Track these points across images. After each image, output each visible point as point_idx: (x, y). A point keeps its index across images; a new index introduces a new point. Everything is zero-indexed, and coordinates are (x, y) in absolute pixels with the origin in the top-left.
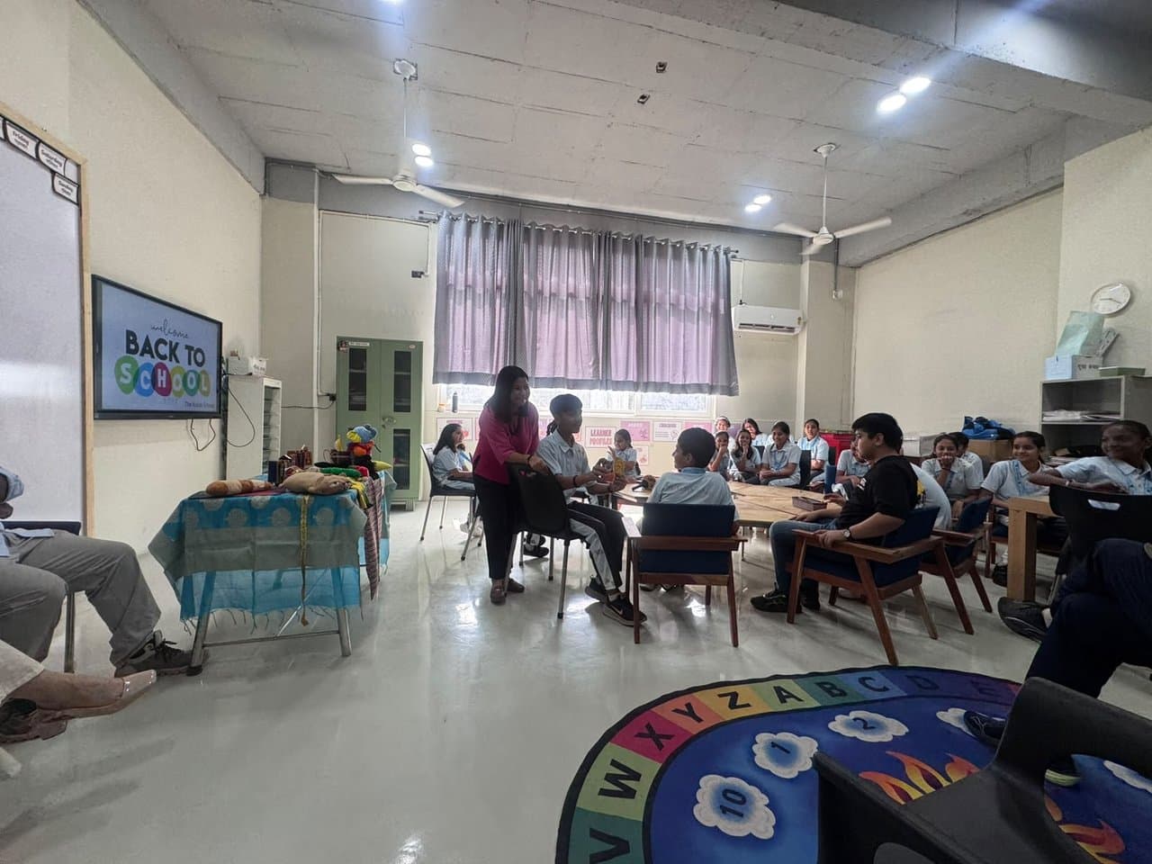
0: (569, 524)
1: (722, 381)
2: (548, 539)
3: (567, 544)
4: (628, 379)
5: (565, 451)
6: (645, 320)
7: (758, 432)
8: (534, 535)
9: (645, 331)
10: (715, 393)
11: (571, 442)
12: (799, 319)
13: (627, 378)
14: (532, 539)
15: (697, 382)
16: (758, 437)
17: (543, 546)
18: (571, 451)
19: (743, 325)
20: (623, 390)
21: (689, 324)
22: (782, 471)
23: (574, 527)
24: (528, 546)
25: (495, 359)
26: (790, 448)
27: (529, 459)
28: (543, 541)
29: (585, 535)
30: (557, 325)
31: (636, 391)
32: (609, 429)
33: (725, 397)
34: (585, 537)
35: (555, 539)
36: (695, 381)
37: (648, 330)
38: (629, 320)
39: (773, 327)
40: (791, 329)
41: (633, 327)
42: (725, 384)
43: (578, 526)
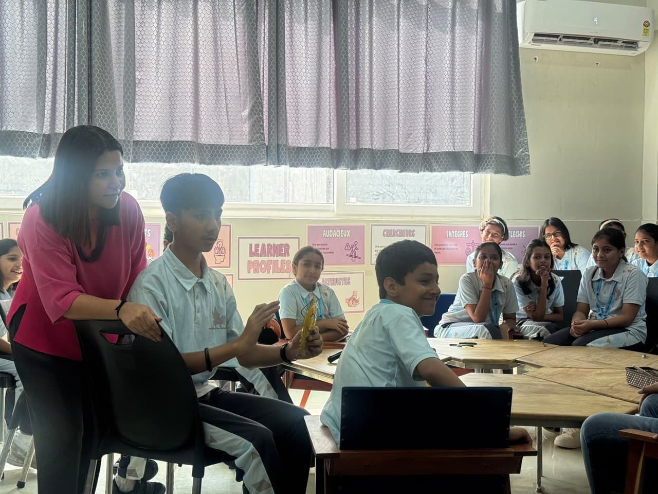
0: (202, 433)
1: (497, 147)
2: (162, 465)
3: (198, 474)
4: (321, 145)
5: (189, 288)
6: (351, 26)
7: (568, 245)
8: (134, 459)
9: (351, 48)
10: (484, 170)
11: (200, 268)
12: (646, 24)
13: (317, 141)
14: (130, 467)
15: (451, 149)
16: (569, 255)
17: (153, 480)
18: (201, 285)
19: (539, 37)
20: (309, 166)
21: (437, 33)
22: (611, 318)
23: (213, 440)
24: (121, 482)
25: (48, 105)
26: (627, 274)
27: (118, 309)
28: (152, 470)
29: (233, 454)
30: (175, 37)
31: (336, 167)
32: (284, 242)
33: (504, 178)
34: (235, 458)
35: (176, 465)
36: (447, 148)
37: (357, 49)
38: (320, 24)
39: (597, 40)
40: (631, 44)
41: (328, 40)
42: (503, 152)
43: (219, 437)
